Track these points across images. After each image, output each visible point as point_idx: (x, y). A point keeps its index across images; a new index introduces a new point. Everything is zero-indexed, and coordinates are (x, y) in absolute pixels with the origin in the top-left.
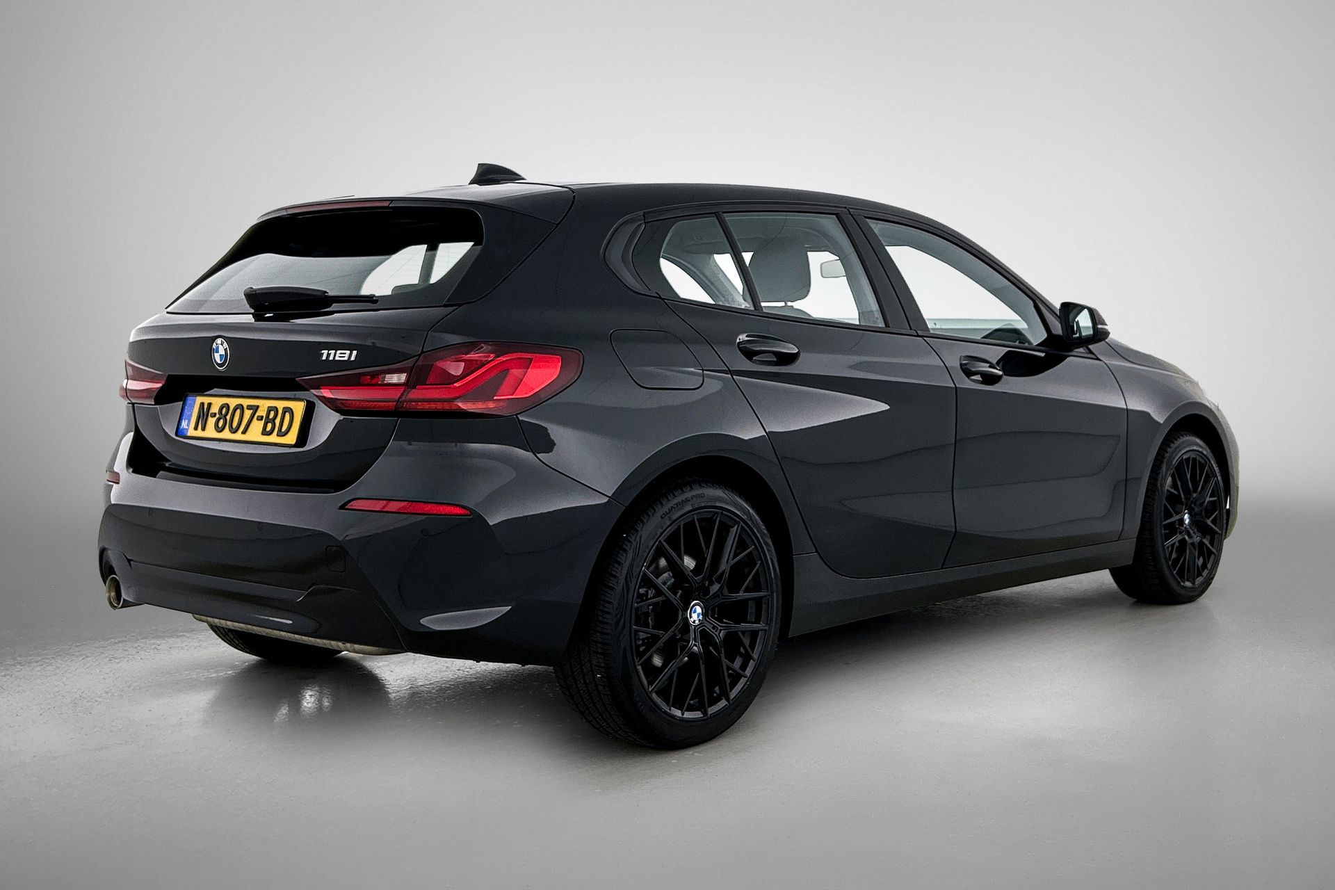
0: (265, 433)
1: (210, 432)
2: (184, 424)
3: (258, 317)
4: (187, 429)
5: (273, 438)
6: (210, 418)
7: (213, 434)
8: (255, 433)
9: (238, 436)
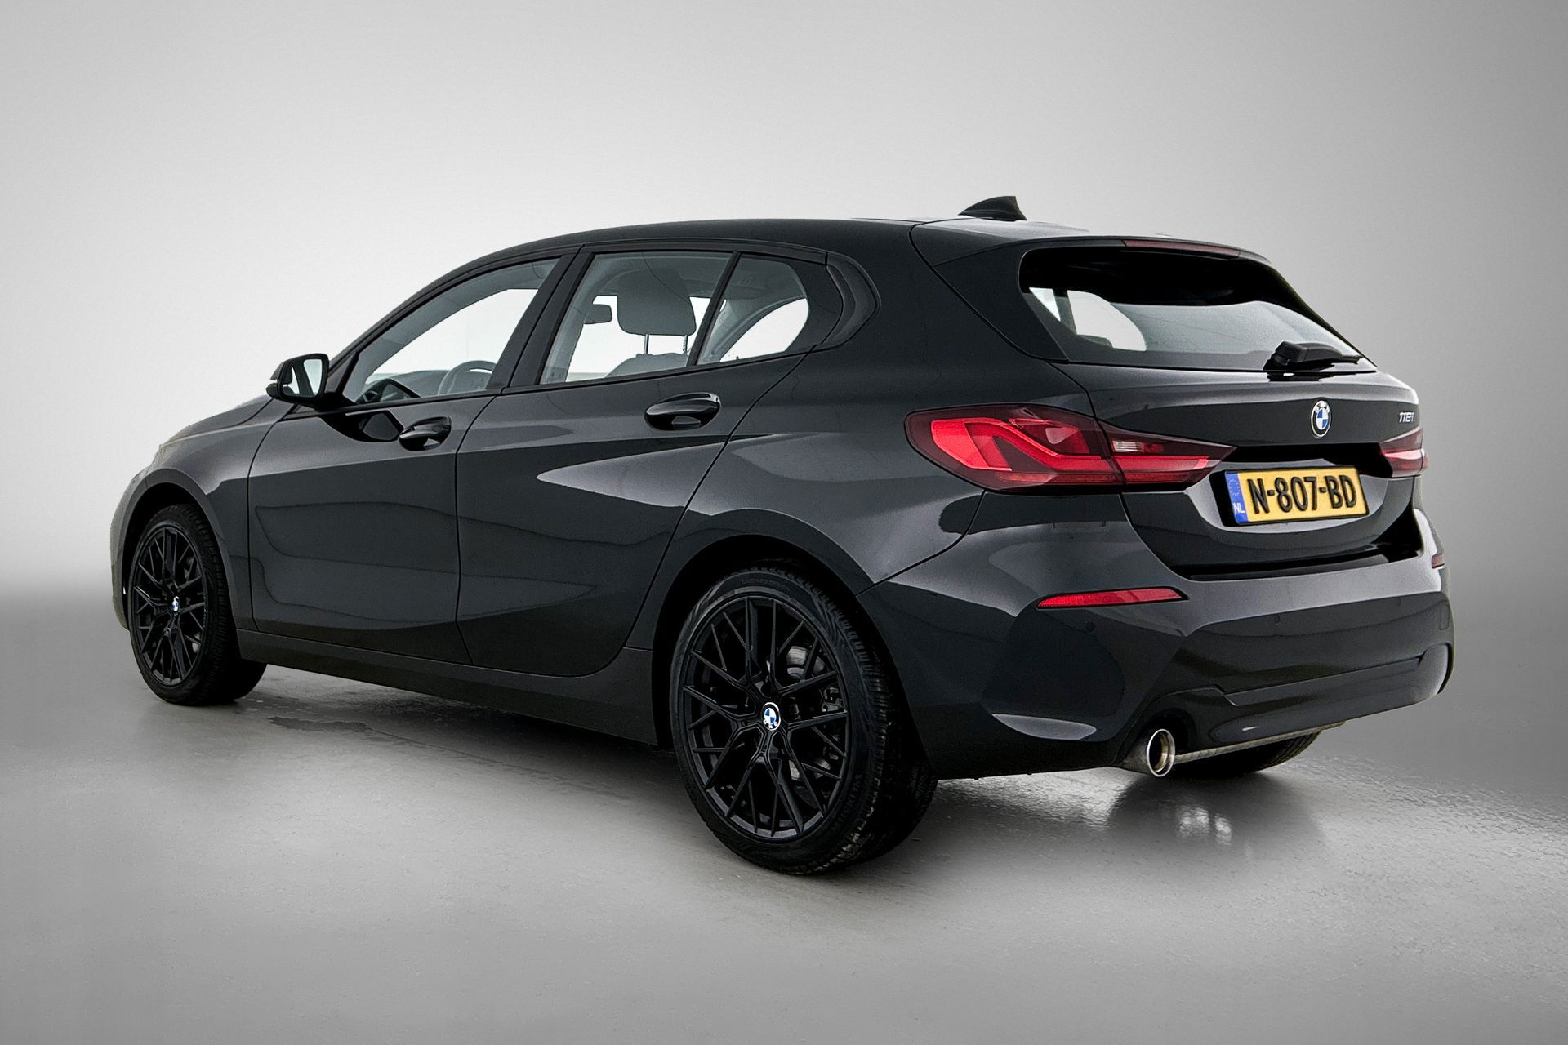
0: (1334, 506)
1: (1276, 513)
2: (1237, 508)
3: (1272, 378)
4: (1245, 514)
5: (1344, 510)
6: (1269, 499)
7: (1280, 515)
8: (1324, 506)
9: (1309, 513)
